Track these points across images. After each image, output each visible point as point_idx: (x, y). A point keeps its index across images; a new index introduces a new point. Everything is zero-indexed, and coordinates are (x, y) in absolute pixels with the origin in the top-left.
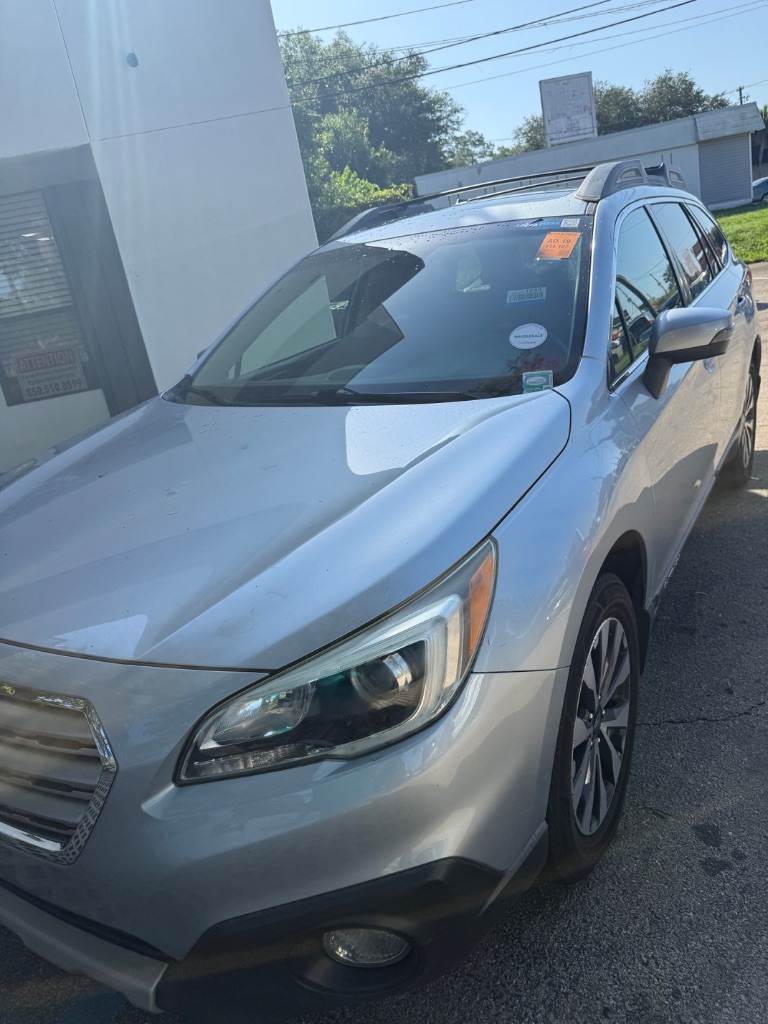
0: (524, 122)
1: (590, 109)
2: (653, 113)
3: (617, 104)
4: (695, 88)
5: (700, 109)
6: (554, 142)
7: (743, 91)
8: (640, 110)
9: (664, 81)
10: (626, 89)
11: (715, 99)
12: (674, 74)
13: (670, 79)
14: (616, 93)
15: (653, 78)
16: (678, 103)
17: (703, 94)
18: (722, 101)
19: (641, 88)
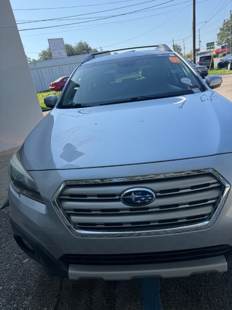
0: (41, 52)
1: (64, 49)
2: (78, 52)
3: (68, 49)
4: (89, 46)
5: (91, 52)
6: (55, 58)
7: (101, 48)
8: (75, 51)
9: (80, 44)
10: (70, 45)
11: (95, 50)
12: (83, 42)
13: (82, 43)
14: (68, 46)
15: (78, 43)
16: (85, 50)
17: (91, 48)
18: (96, 50)
19: (75, 45)
